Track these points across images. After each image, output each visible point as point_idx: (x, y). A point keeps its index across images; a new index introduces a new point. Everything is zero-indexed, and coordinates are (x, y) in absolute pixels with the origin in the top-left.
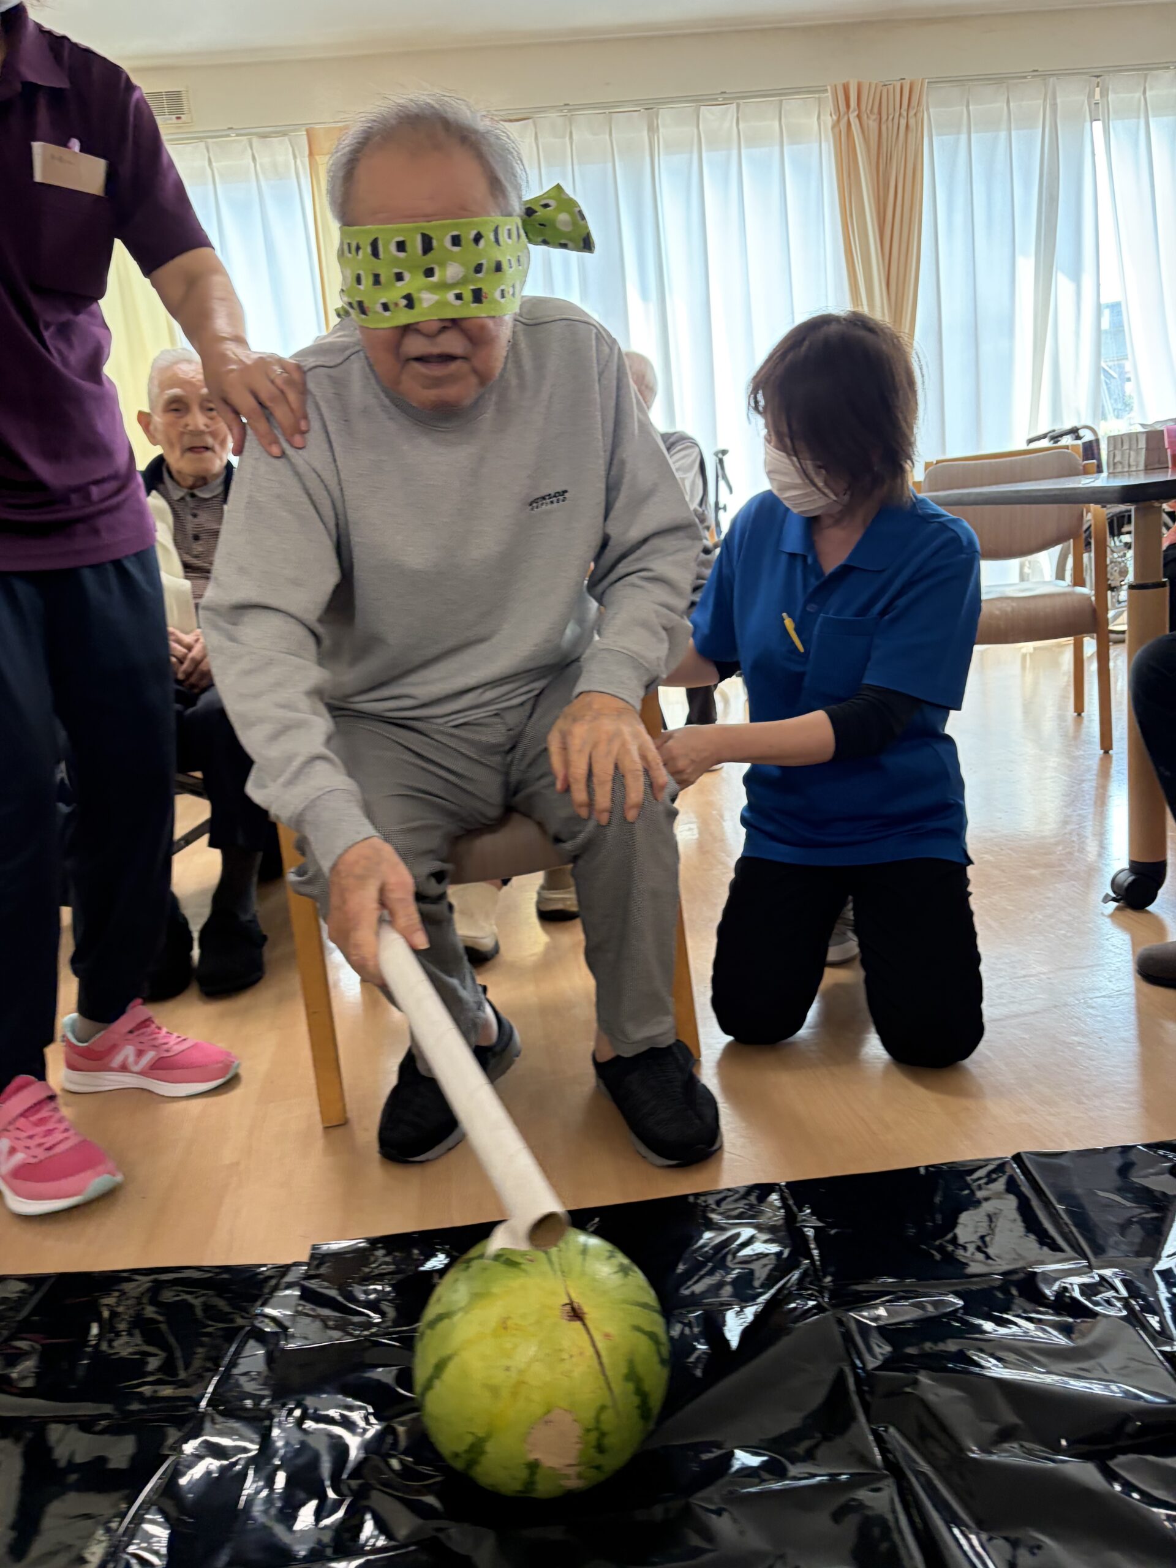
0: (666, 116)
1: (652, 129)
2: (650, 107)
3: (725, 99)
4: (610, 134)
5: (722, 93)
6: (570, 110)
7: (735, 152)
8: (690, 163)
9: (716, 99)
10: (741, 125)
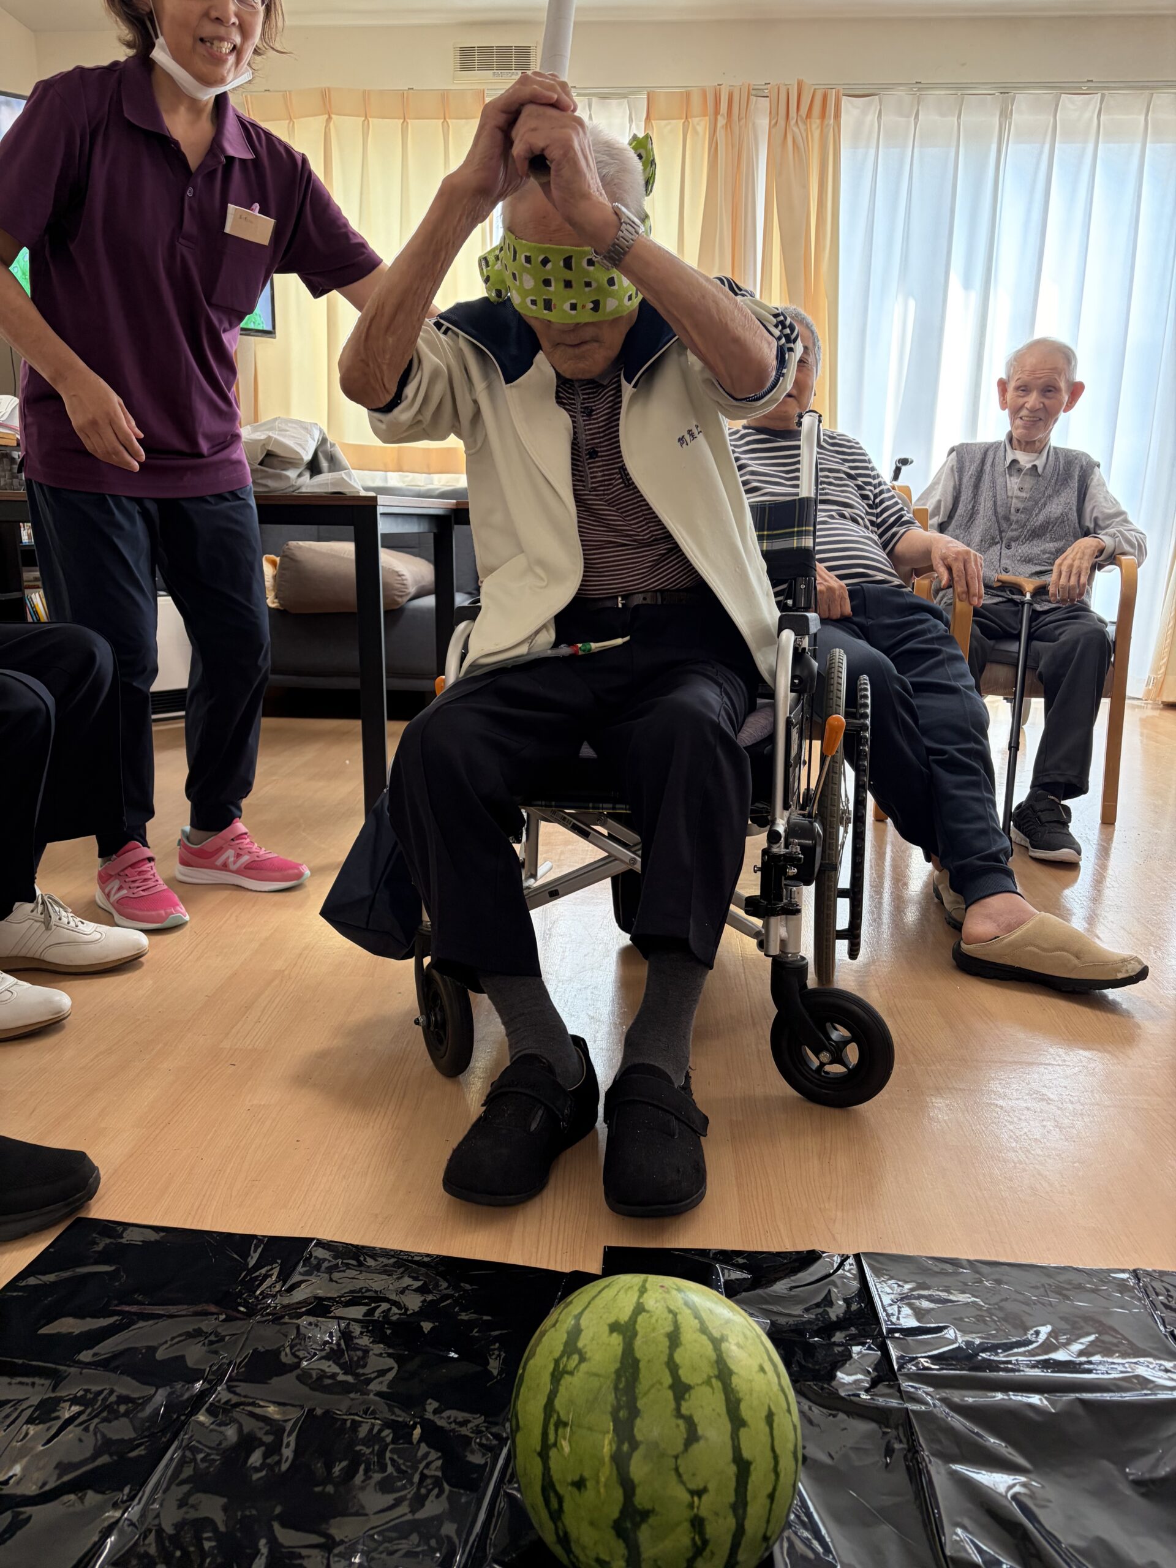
0: (1022, 101)
1: (1005, 114)
2: (1006, 91)
3: (1089, 88)
4: (959, 117)
5: (1088, 81)
6: (919, 89)
7: (1090, 147)
8: (1041, 153)
9: (1080, 88)
10: (1102, 117)
